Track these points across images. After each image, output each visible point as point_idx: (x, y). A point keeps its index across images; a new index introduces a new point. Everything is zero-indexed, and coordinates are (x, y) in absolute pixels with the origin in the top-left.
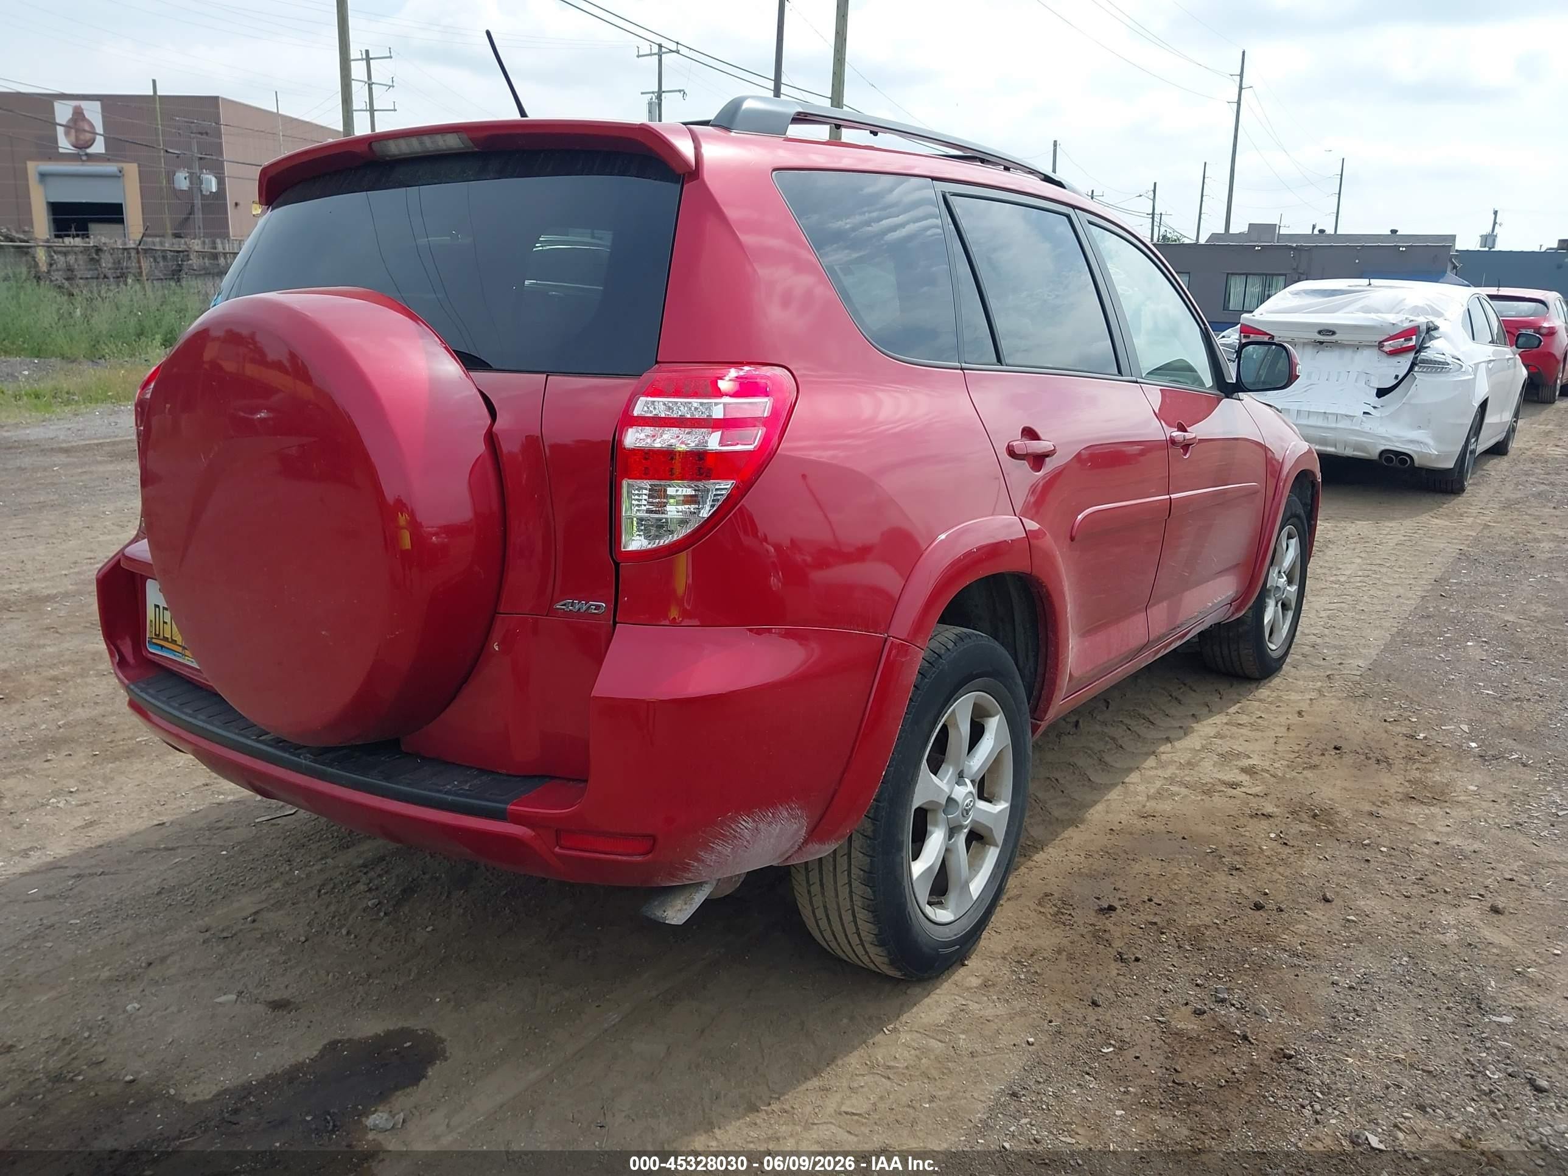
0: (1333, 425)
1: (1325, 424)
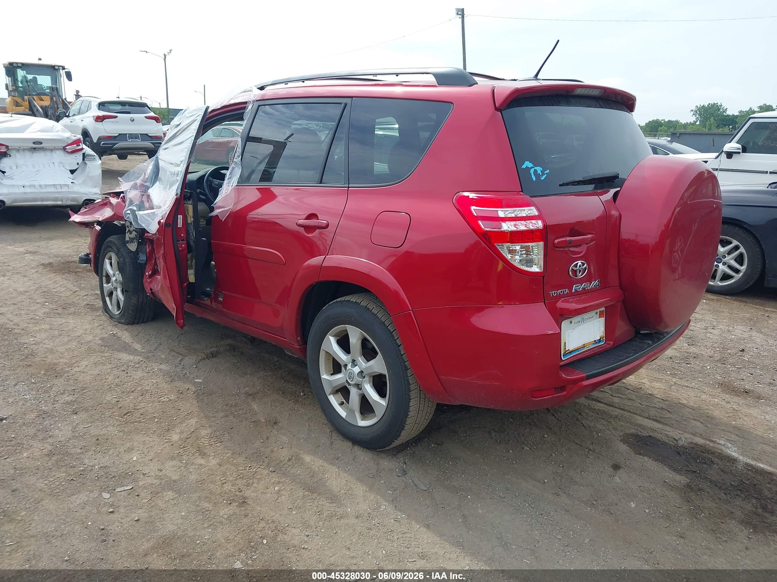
0: (60, 190)
1: (56, 191)
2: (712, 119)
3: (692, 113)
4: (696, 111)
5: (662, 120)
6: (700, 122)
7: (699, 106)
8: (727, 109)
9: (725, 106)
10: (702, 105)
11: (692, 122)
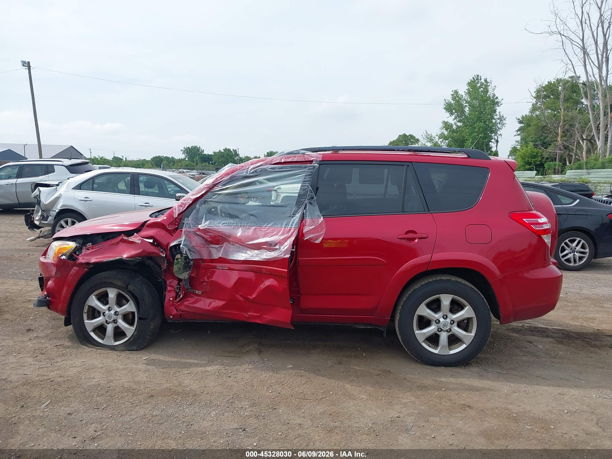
2: (197, 157)
3: (182, 152)
4: (184, 151)
5: (162, 156)
6: (188, 159)
7: (186, 147)
8: (204, 150)
9: (202, 148)
10: (188, 147)
11: (183, 158)
